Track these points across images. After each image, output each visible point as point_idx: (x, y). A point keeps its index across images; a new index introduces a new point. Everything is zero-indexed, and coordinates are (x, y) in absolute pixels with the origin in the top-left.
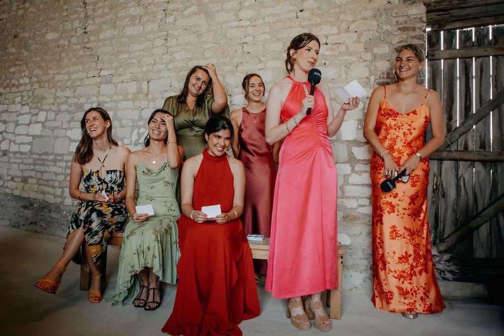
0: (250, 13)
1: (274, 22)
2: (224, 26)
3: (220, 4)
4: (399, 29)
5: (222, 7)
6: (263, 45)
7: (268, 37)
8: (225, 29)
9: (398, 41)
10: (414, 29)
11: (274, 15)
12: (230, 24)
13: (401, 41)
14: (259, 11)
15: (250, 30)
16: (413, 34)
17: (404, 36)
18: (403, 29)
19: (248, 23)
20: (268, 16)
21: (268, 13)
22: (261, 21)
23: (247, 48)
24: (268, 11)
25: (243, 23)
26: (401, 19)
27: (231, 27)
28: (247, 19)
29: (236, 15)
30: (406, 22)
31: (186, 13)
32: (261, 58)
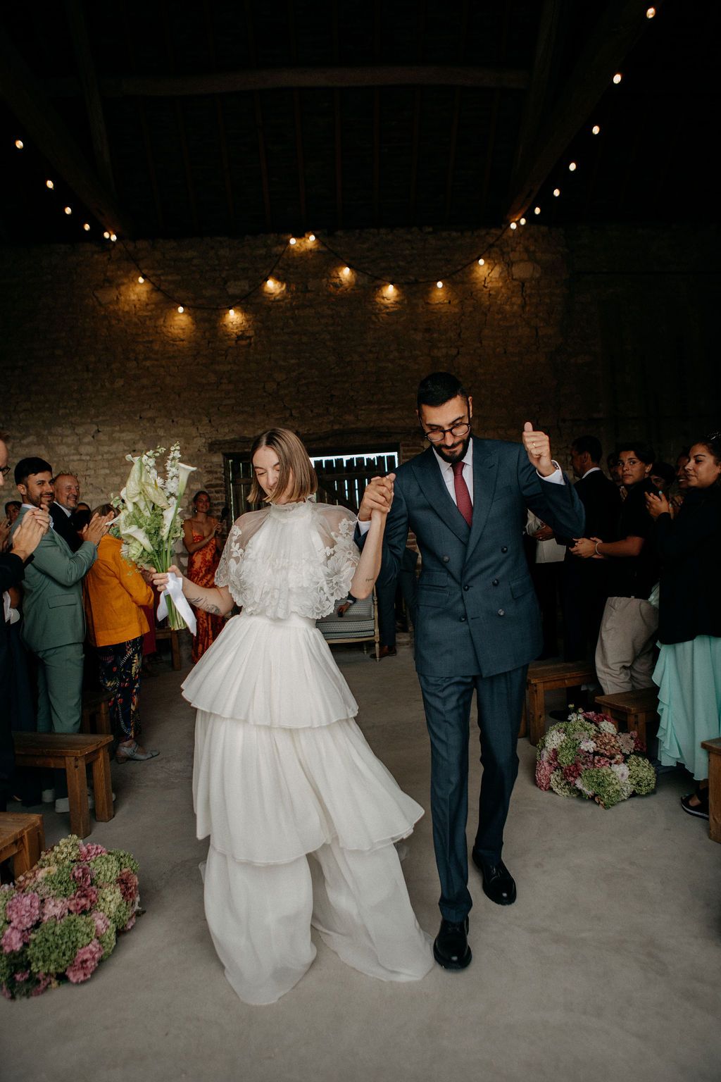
0: (90, 449)
1: (111, 460)
2: (66, 459)
3: (60, 438)
4: (207, 471)
5: (62, 441)
6: (104, 479)
7: (108, 471)
8: (68, 462)
9: (206, 481)
10: (216, 473)
11: (112, 454)
12: (71, 458)
13: (209, 481)
14: (98, 448)
15: (91, 465)
16: (216, 476)
17: (210, 477)
18: (209, 472)
19: (88, 458)
20: (106, 453)
21: (106, 451)
22: (100, 457)
23: (89, 480)
24: (106, 449)
25: (84, 458)
26: (208, 465)
27: (73, 461)
28: (87, 455)
29: (76, 449)
30: (211, 467)
31: (24, 442)
32: (103, 489)
